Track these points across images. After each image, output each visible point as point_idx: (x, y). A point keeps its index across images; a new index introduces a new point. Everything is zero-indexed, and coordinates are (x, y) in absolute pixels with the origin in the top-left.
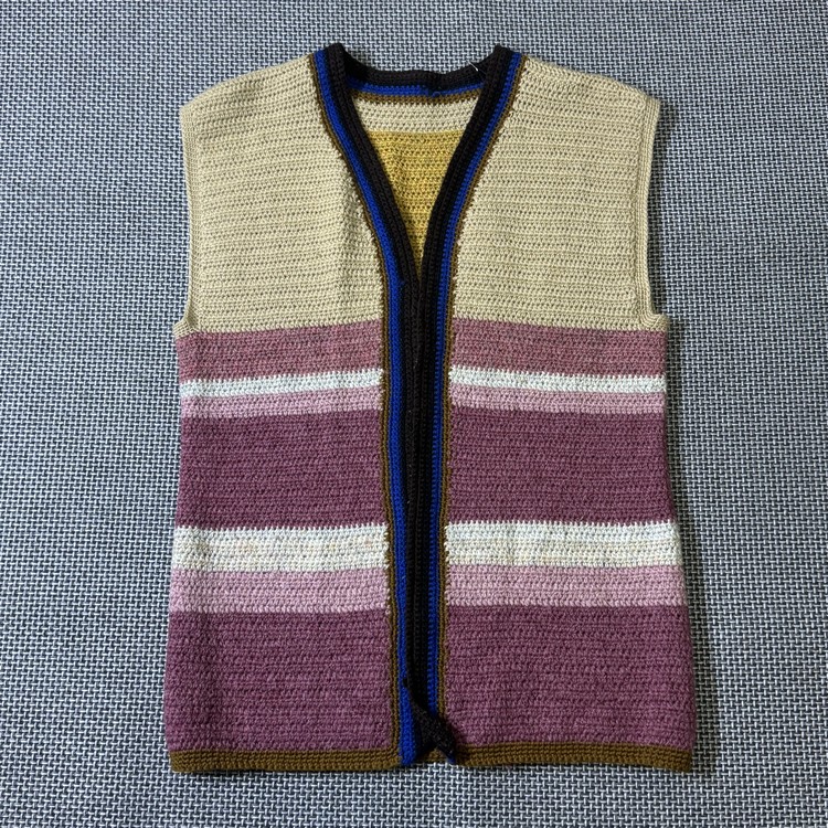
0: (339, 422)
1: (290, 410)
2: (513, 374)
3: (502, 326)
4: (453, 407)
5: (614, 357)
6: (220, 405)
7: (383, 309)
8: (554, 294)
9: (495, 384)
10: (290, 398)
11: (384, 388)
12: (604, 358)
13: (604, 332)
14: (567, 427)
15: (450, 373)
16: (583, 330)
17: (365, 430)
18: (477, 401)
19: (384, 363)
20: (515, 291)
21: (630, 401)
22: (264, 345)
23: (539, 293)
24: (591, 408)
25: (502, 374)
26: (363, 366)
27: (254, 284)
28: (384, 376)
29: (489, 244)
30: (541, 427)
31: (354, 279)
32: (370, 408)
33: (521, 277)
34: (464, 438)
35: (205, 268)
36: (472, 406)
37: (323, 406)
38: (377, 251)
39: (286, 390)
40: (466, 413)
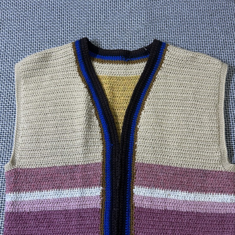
0: (81, 214)
1: (58, 208)
2: (163, 191)
3: (158, 167)
4: (135, 207)
5: (212, 184)
6: (24, 205)
7: (103, 157)
8: (182, 152)
9: (155, 196)
10: (57, 201)
11: (102, 197)
12: (206, 184)
13: (206, 171)
14: (190, 219)
15: (133, 190)
16: (196, 170)
17: (93, 218)
18: (146, 205)
19: (103, 184)
20: (164, 150)
21: (220, 206)
22: (46, 174)
23: (175, 151)
24: (201, 210)
25: (159, 191)
26: (93, 185)
27: (44, 145)
28: (103, 190)
29: (152, 128)
30: (177, 219)
31: (90, 143)
32: (96, 207)
33: (166, 143)
34: (140, 224)
35: (22, 137)
36: (144, 207)
37: (73, 206)
38: (101, 130)
39: (56, 197)
40: (141, 210)
